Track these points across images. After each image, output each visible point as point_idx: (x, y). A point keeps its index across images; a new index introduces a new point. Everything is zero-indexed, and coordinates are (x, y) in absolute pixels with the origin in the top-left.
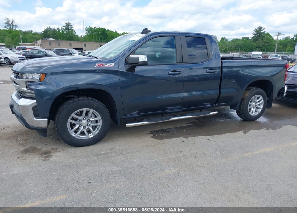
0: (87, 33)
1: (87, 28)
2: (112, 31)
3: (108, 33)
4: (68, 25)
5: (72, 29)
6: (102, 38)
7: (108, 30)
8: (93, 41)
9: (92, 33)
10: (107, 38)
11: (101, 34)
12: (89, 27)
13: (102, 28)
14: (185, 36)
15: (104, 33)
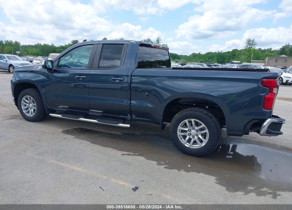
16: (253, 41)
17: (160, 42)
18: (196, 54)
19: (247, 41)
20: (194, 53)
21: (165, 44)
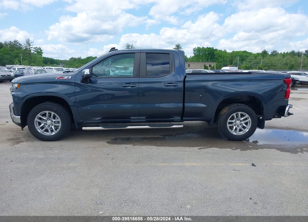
0: (194, 53)
1: (195, 48)
2: (221, 51)
3: (216, 52)
4: (178, 46)
5: (182, 50)
6: (210, 57)
7: (216, 50)
8: (199, 62)
9: (200, 53)
10: (215, 58)
11: (209, 54)
12: (198, 47)
13: (210, 48)
14: (146, 53)
15: (212, 52)
16: (132, 47)
17: (31, 45)
18: (75, 58)
19: (126, 46)
20: (72, 58)
21: (38, 47)
